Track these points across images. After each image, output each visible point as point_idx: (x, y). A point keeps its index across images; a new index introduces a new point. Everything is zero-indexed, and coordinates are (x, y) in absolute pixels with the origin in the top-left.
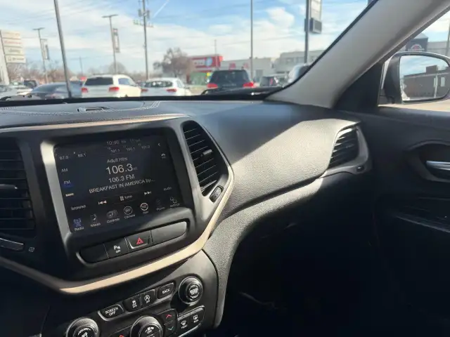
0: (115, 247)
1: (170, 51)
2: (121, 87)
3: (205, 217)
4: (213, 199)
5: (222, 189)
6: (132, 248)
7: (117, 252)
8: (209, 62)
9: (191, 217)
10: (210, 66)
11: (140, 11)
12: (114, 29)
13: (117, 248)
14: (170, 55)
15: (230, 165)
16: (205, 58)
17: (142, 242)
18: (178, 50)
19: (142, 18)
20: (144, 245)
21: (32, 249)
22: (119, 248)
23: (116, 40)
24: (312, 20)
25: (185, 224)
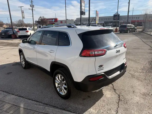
1: (40, 17)
2: (29, 31)
8: (54, 20)
10: (54, 22)
11: (30, 5)
12: (22, 11)
14: (41, 19)
16: (52, 19)
18: (43, 17)
19: (32, 7)
23: (23, 14)
24: (82, 11)
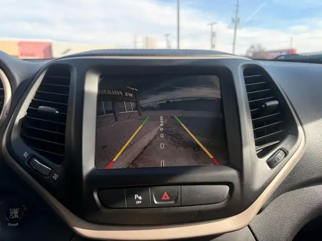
0: (136, 196)
1: (252, 47)
3: (257, 185)
4: (271, 164)
5: (286, 154)
6: (156, 202)
7: (138, 202)
9: (236, 182)
11: (233, 19)
12: (214, 33)
13: (138, 198)
14: (252, 50)
15: (302, 125)
17: (168, 198)
18: (259, 46)
20: (169, 203)
21: (55, 177)
22: (140, 198)
23: (214, 40)
25: (227, 188)
